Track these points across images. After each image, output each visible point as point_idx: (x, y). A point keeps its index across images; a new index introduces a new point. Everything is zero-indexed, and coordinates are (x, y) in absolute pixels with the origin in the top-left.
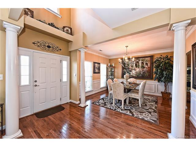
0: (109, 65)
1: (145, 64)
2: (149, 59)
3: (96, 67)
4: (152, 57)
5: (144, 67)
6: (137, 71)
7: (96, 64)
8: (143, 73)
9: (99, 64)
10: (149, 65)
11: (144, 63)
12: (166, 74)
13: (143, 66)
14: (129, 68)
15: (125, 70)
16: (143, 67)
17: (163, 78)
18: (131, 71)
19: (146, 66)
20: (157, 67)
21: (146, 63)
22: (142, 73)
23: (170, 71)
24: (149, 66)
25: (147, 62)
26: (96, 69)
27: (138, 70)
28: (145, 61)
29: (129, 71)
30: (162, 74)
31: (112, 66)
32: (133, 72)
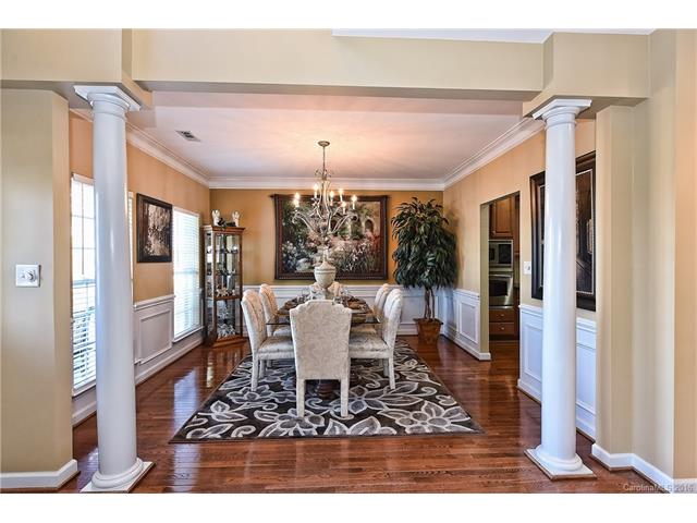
0: (216, 222)
1: (363, 224)
2: (374, 206)
3: (151, 225)
4: (384, 199)
5: (362, 237)
6: (338, 249)
7: (152, 209)
8: (360, 256)
9: (167, 208)
10: (377, 227)
11: (361, 219)
12: (434, 261)
13: (357, 233)
14: (305, 238)
15: (290, 247)
16: (358, 236)
17: (427, 273)
18: (316, 251)
19: (369, 234)
20: (409, 236)
21: (369, 221)
22: (355, 258)
23: (441, 249)
24: (377, 234)
25: (372, 219)
26: (151, 238)
27: (340, 245)
28: (365, 211)
29: (308, 249)
30: (421, 259)
31: (233, 224)
32: (321, 255)
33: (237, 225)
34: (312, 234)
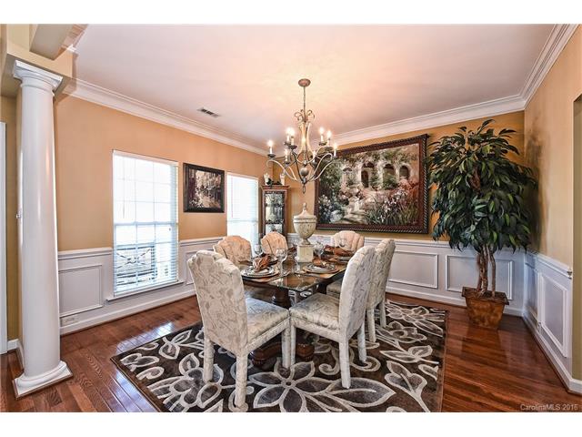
0: (267, 181)
1: (397, 172)
2: (413, 149)
3: (199, 185)
4: (423, 139)
5: (395, 186)
6: (369, 200)
7: (199, 174)
8: (393, 207)
9: (220, 173)
10: (414, 173)
11: (395, 166)
12: (486, 210)
13: (390, 182)
14: (338, 191)
15: (325, 200)
16: (391, 185)
18: (347, 203)
19: (404, 181)
20: (446, 178)
21: (404, 167)
22: (387, 209)
24: (415, 181)
25: (407, 165)
26: (199, 195)
27: (371, 196)
28: (400, 157)
29: (340, 201)
30: (468, 211)
31: (279, 183)
32: (353, 207)
33: (283, 182)
34: (344, 187)
